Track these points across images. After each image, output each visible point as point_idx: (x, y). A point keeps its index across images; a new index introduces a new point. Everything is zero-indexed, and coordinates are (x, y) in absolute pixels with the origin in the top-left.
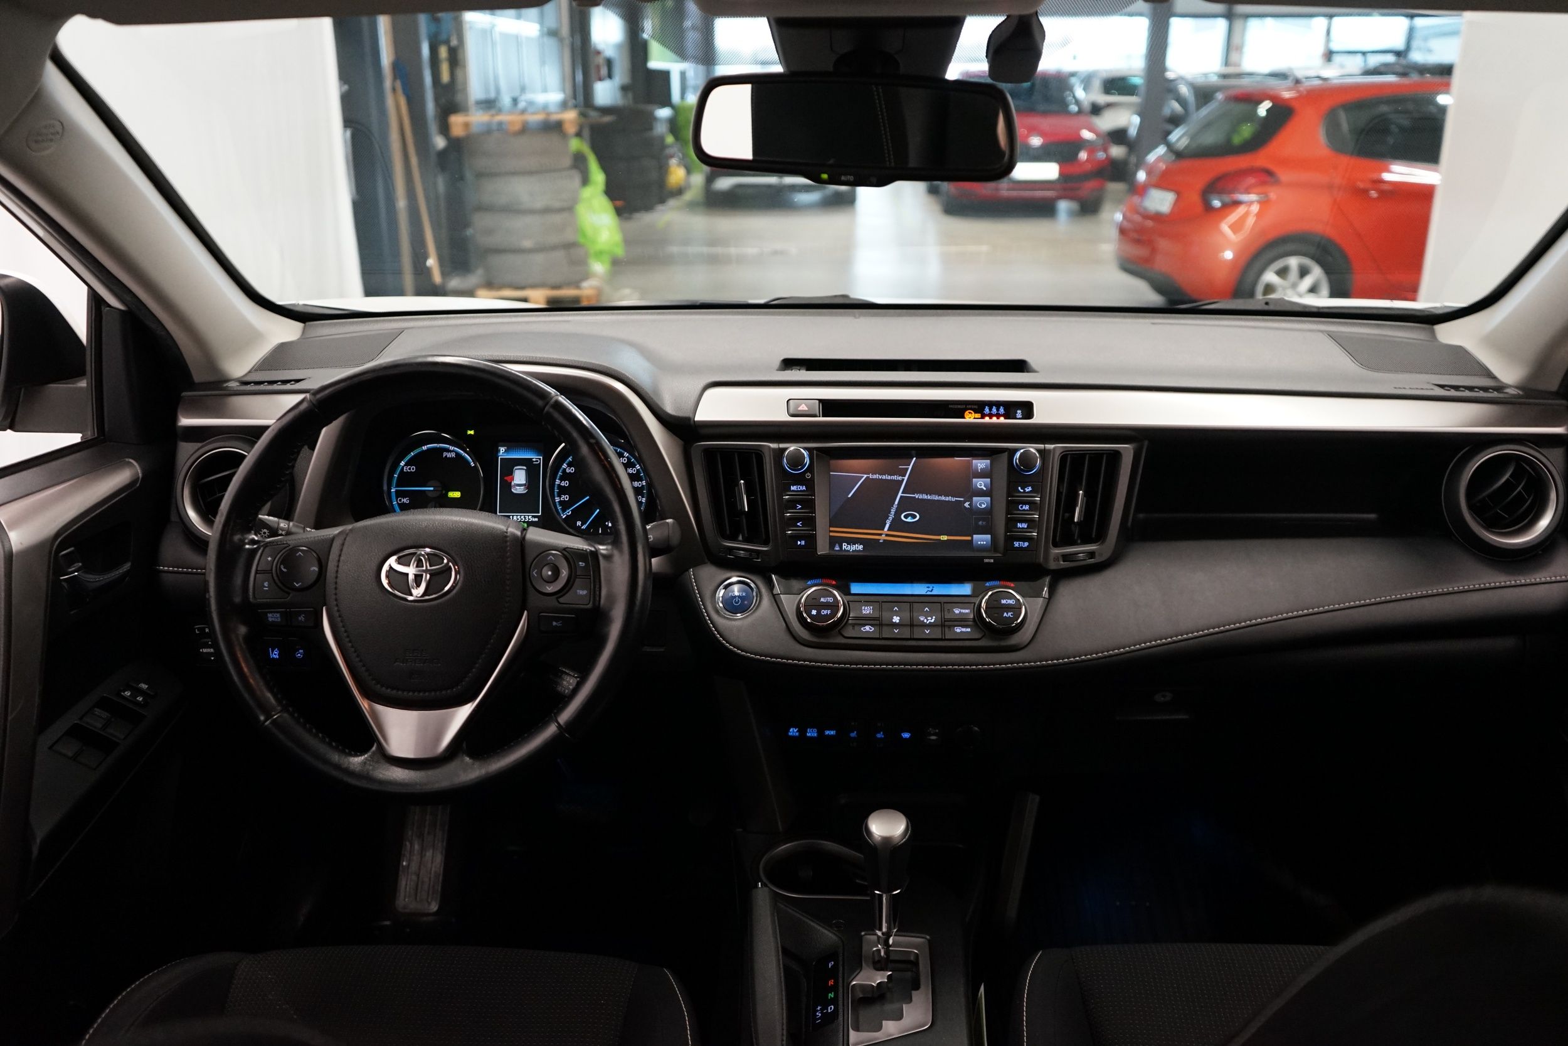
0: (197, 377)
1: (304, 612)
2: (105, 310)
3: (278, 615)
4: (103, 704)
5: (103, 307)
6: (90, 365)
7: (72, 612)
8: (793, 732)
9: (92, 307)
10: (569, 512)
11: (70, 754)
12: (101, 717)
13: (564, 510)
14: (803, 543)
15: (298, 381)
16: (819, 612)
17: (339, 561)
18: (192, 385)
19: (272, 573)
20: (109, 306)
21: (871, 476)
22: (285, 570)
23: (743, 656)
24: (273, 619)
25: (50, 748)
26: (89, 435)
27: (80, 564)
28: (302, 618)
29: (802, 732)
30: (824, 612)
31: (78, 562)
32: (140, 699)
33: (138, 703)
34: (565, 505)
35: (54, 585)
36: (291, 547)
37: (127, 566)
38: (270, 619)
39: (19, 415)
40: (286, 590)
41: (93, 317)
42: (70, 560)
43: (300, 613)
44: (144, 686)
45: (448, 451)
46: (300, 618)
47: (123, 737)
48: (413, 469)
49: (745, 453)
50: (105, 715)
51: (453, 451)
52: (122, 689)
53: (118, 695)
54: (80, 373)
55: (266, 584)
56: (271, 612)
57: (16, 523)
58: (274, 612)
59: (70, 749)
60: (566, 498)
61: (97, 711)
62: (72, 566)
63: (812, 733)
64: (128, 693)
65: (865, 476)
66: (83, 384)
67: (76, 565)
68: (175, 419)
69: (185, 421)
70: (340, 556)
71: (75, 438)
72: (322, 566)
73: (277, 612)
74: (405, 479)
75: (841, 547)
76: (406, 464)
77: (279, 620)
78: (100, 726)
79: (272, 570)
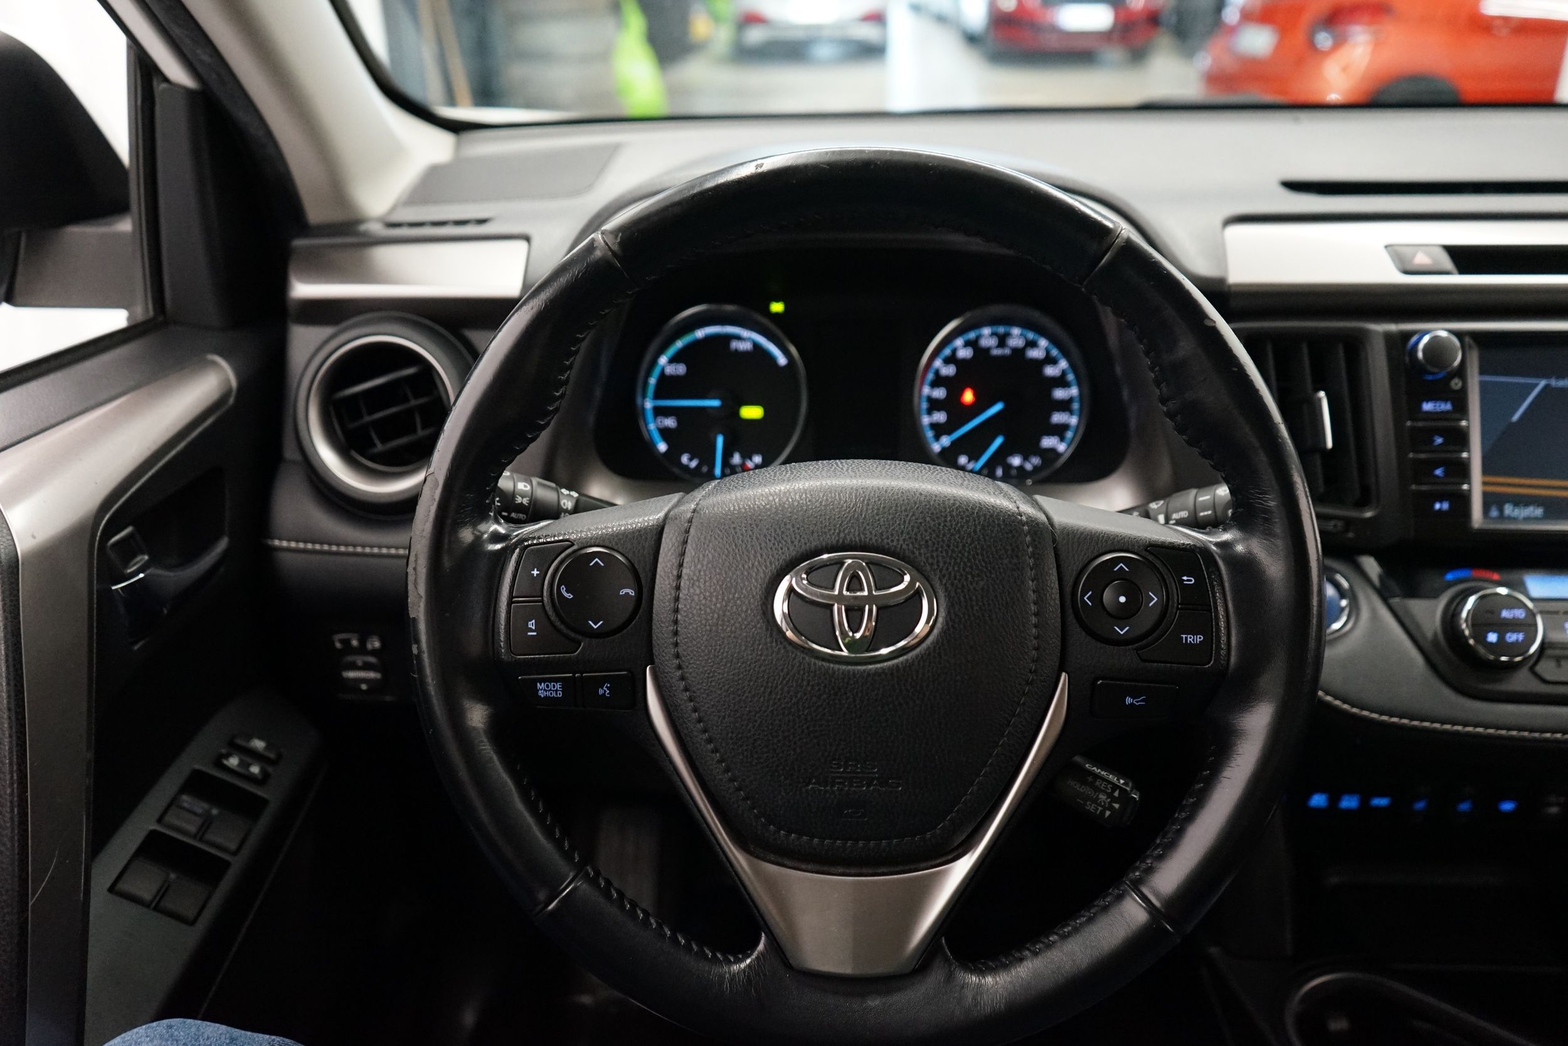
0: (315, 213)
1: (605, 680)
2: (159, 87)
3: (558, 686)
4: (197, 784)
5: (155, 83)
6: (136, 192)
7: (136, 648)
8: (1318, 800)
9: (136, 82)
10: (946, 441)
11: (147, 896)
12: (195, 814)
13: (937, 438)
14: (1446, 506)
15: (482, 222)
16: (1501, 638)
17: (679, 577)
18: (303, 227)
19: (542, 601)
20: (166, 80)
21: (1554, 383)
22: (569, 596)
23: (1354, 715)
24: (548, 694)
25: (111, 890)
26: (141, 314)
27: (146, 557)
28: (604, 690)
29: (1334, 800)
30: (1512, 637)
31: (143, 553)
32: (255, 769)
33: (251, 778)
34: (939, 430)
35: (102, 604)
36: (575, 547)
37: (223, 544)
38: (542, 694)
39: (19, 279)
40: (572, 635)
41: (139, 103)
42: (127, 550)
43: (600, 682)
44: (259, 744)
45: (739, 338)
46: (601, 692)
47: (233, 846)
48: (680, 369)
49: (1321, 345)
50: (200, 807)
51: (746, 339)
52: (224, 751)
53: (219, 763)
54: (120, 208)
55: (532, 624)
56: (542, 681)
57: (19, 490)
58: (551, 680)
59: (145, 885)
60: (940, 417)
61: (186, 800)
62: (132, 563)
63: (1349, 802)
64: (233, 762)
65: (1543, 383)
66: (125, 226)
67: (138, 559)
68: (283, 286)
69: (303, 289)
70: (681, 565)
71: (115, 319)
72: (645, 582)
73: (556, 680)
74: (668, 387)
75: (1501, 511)
76: (672, 361)
77: (560, 694)
78: (192, 829)
79: (542, 596)
